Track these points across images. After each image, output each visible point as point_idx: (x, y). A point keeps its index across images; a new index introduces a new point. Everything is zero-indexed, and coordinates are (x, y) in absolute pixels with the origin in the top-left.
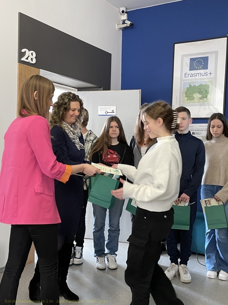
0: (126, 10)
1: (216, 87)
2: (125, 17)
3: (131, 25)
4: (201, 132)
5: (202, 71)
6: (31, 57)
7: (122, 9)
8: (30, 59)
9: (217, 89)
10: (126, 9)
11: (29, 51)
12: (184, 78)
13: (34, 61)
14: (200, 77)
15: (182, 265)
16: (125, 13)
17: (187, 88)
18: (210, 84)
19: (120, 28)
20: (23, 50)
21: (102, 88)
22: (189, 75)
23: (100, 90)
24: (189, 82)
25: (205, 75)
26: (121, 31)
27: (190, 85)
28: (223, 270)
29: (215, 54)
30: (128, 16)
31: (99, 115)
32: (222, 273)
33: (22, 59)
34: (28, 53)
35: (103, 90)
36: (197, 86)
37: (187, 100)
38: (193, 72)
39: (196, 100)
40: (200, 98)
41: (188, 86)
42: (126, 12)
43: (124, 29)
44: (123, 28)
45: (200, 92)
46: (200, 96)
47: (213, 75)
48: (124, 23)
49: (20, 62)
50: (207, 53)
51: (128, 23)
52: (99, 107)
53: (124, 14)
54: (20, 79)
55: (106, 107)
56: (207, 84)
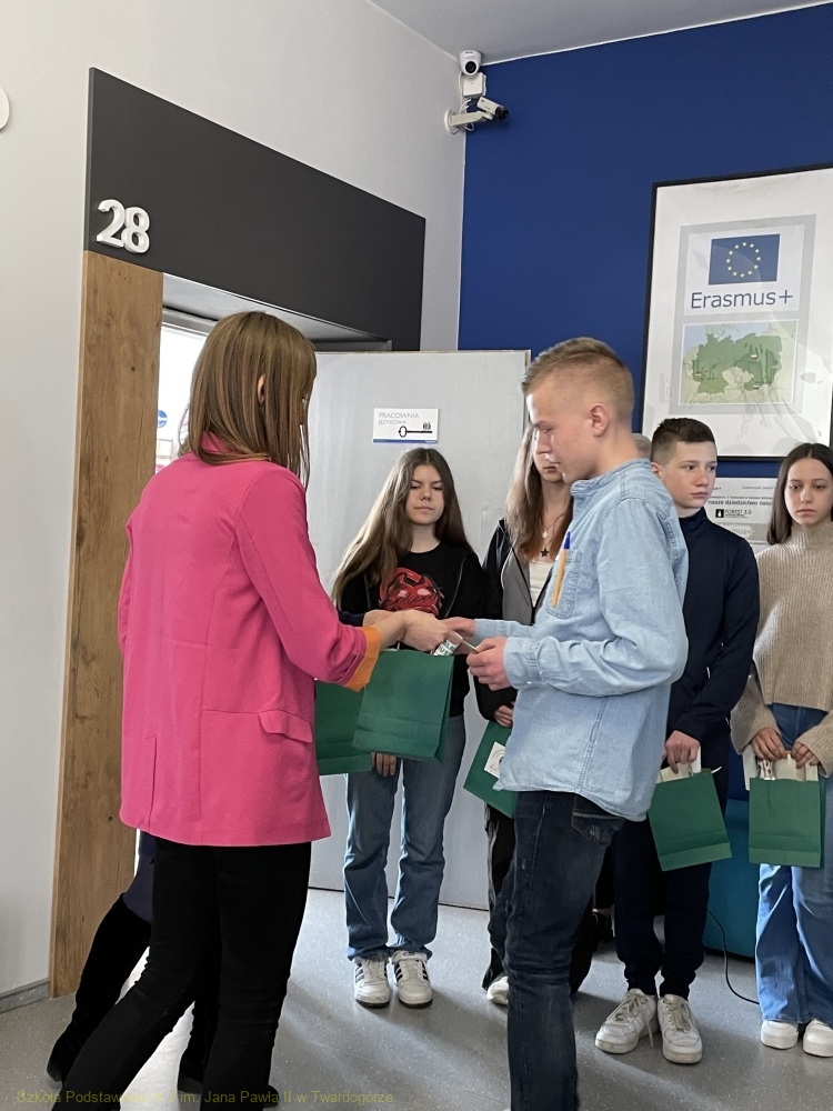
0: (482, 62)
1: (803, 341)
2: (476, 85)
3: (500, 115)
4: (748, 507)
5: (758, 288)
6: (132, 228)
7: (466, 58)
8: (127, 236)
9: (808, 351)
10: (483, 57)
11: (125, 208)
12: (689, 312)
13: (144, 245)
14: (748, 308)
15: (670, 997)
17: (701, 346)
18: (783, 334)
19: (458, 127)
20: (104, 206)
21: (390, 342)
22: (709, 301)
23: (380, 350)
24: (706, 326)
25: (766, 300)
26: (463, 138)
27: (710, 337)
28: (821, 1019)
29: (803, 226)
30: (488, 84)
31: (375, 441)
32: (816, 1031)
33: (100, 238)
34: (122, 214)
35: (394, 349)
36: (734, 339)
37: (700, 390)
38: (723, 289)
39: (732, 391)
40: (748, 386)
41: (705, 342)
42: (482, 69)
43: (473, 131)
44: (469, 125)
45: (745, 363)
46: (747, 377)
47: (794, 304)
48: (473, 106)
49: (92, 246)
50: (774, 222)
51: (489, 107)
52: (377, 411)
53: (476, 76)
54: (90, 309)
55: (402, 411)
56: (774, 334)
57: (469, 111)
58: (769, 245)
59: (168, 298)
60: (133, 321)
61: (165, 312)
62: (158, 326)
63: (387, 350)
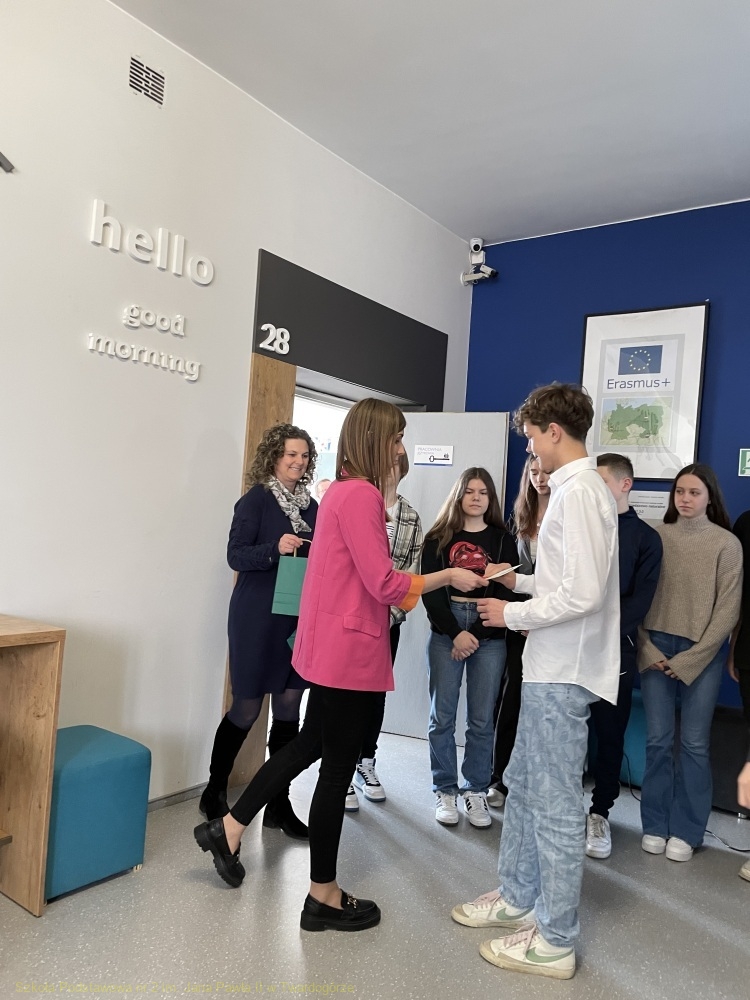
0: (484, 244)
1: (677, 409)
2: (479, 258)
3: (493, 275)
5: (648, 377)
6: (280, 340)
7: (474, 242)
8: (276, 344)
9: (680, 416)
10: (484, 241)
11: (277, 328)
12: (605, 390)
13: (286, 350)
14: (642, 389)
15: (595, 815)
16: (481, 250)
17: (613, 412)
18: (663, 405)
19: (468, 282)
20: (264, 327)
21: (425, 406)
22: (618, 385)
24: (617, 400)
25: (654, 384)
26: (471, 288)
27: (619, 406)
28: (677, 836)
29: (677, 340)
30: (486, 257)
31: (416, 463)
33: (261, 346)
34: (274, 332)
35: (428, 410)
36: (634, 407)
37: (612, 438)
38: (627, 378)
39: (631, 439)
40: (642, 436)
41: (615, 409)
42: (483, 249)
43: (477, 285)
44: (475, 281)
45: (641, 422)
46: (642, 430)
47: (671, 386)
48: (477, 270)
49: (257, 350)
50: (659, 338)
51: (487, 271)
52: (417, 447)
53: (478, 254)
54: (254, 386)
55: (433, 447)
56: (659, 405)
57: (475, 273)
58: (656, 351)
59: (299, 379)
60: (279, 394)
61: (297, 388)
62: (293, 396)
63: (424, 411)
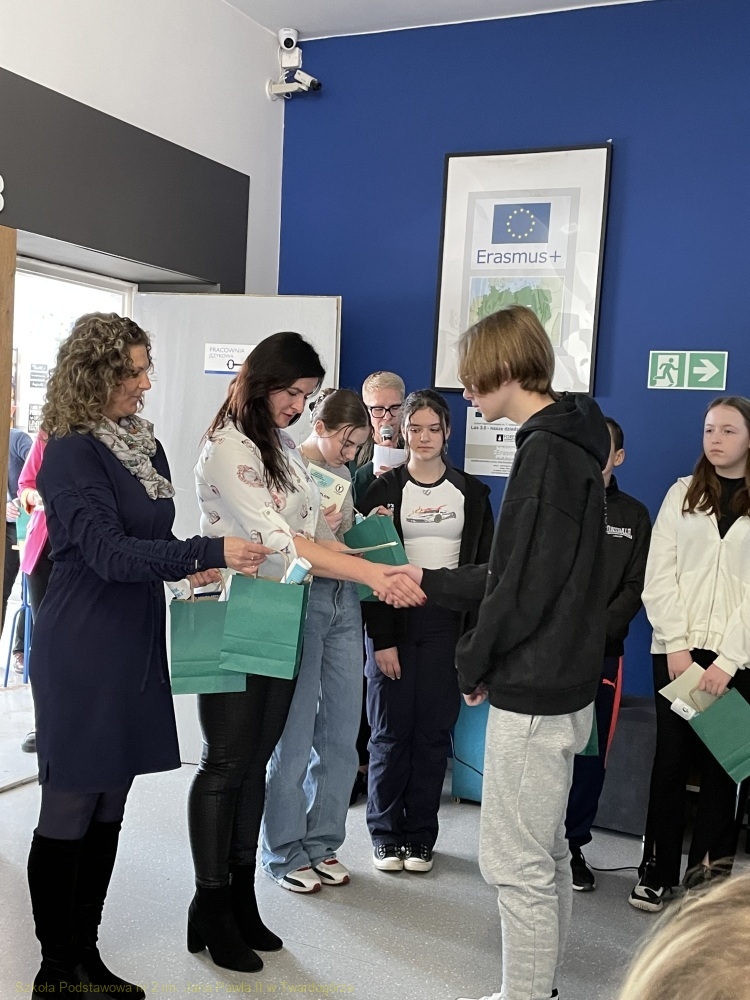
0: (298, 38)
2: (294, 58)
3: (315, 87)
5: (531, 248)
7: (284, 35)
10: (300, 33)
12: (475, 266)
14: (524, 265)
16: (296, 46)
17: (485, 296)
18: (552, 289)
19: (278, 95)
21: (219, 285)
22: (492, 258)
23: (210, 293)
24: (489, 280)
25: (539, 259)
26: (281, 104)
27: (493, 289)
29: (570, 196)
30: (304, 56)
31: (206, 372)
35: (222, 292)
36: (513, 291)
38: (503, 248)
41: (488, 292)
42: (299, 45)
43: (291, 99)
44: (287, 94)
47: (562, 262)
48: (290, 77)
50: (546, 192)
51: (305, 80)
52: (208, 346)
53: (292, 51)
55: (230, 346)
56: (545, 288)
57: (287, 81)
58: (542, 211)
59: (21, 248)
61: (19, 259)
63: (216, 293)
